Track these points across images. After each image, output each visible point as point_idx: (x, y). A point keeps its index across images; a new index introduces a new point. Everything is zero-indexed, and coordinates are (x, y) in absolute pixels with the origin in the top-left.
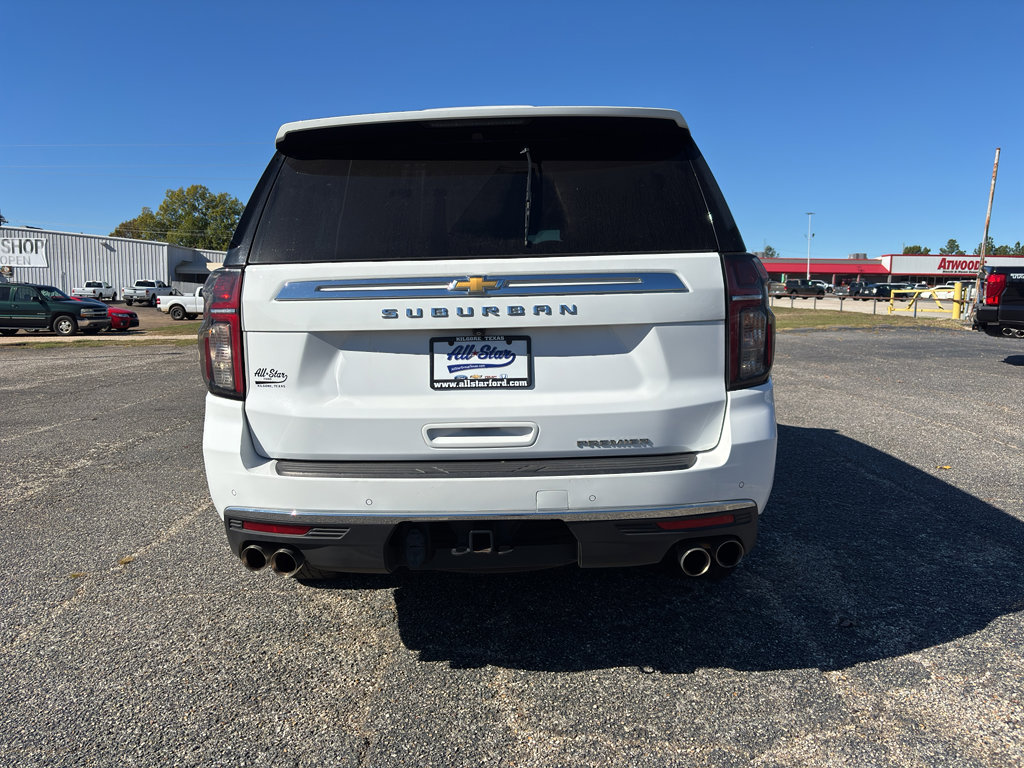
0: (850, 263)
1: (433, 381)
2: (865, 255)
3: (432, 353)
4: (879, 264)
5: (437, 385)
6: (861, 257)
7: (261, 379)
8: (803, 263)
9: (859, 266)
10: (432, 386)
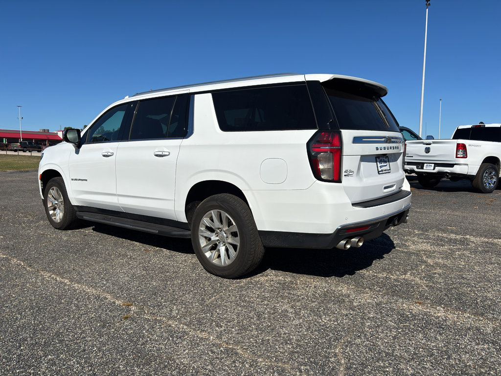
0: (40, 134)
1: (379, 172)
2: (48, 130)
3: (376, 162)
4: (56, 135)
5: (380, 173)
6: (46, 131)
7: (346, 174)
8: (18, 132)
9: (47, 136)
10: (379, 174)
